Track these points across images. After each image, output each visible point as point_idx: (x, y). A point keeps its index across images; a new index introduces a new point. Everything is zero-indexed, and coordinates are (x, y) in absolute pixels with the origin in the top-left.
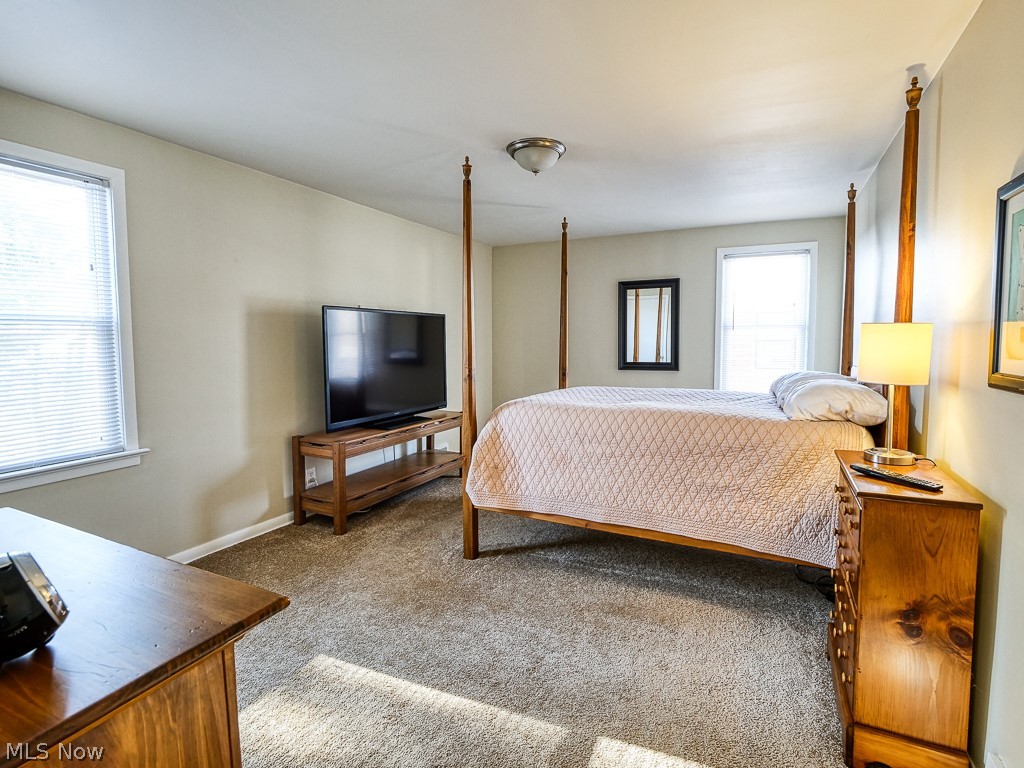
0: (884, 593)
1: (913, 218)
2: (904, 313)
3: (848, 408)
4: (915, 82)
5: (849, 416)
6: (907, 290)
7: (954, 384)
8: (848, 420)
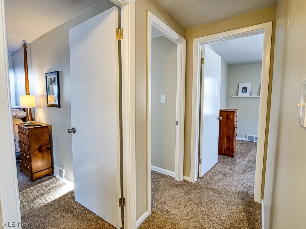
0: (35, 146)
1: (27, 73)
2: (28, 93)
3: (16, 115)
4: (25, 44)
5: (16, 117)
6: (28, 88)
7: (40, 107)
8: (16, 118)
